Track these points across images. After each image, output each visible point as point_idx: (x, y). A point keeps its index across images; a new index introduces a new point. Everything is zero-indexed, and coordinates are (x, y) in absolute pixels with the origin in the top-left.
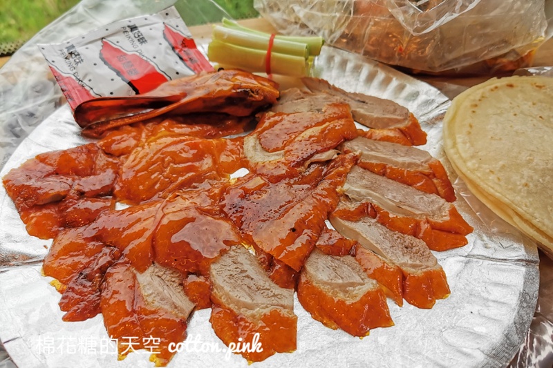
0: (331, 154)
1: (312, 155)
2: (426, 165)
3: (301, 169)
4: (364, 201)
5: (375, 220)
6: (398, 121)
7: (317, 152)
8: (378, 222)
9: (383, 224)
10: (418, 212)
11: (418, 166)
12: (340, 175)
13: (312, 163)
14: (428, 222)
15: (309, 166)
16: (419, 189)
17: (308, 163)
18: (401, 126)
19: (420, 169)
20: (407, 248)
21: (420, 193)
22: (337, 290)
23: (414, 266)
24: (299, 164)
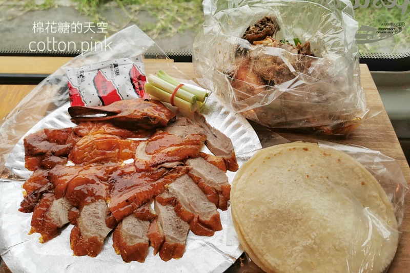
0: (174, 165)
1: (163, 163)
2: (220, 186)
3: (155, 169)
4: (173, 196)
5: (173, 208)
6: (225, 154)
7: (167, 162)
8: (174, 209)
9: (176, 211)
10: (196, 211)
11: (216, 184)
12: (172, 177)
13: (162, 167)
14: (198, 218)
15: (159, 168)
16: (208, 198)
17: (159, 166)
18: (226, 157)
19: (216, 187)
20: (177, 228)
21: (207, 200)
22: (128, 237)
23: (172, 238)
24: (154, 166)
